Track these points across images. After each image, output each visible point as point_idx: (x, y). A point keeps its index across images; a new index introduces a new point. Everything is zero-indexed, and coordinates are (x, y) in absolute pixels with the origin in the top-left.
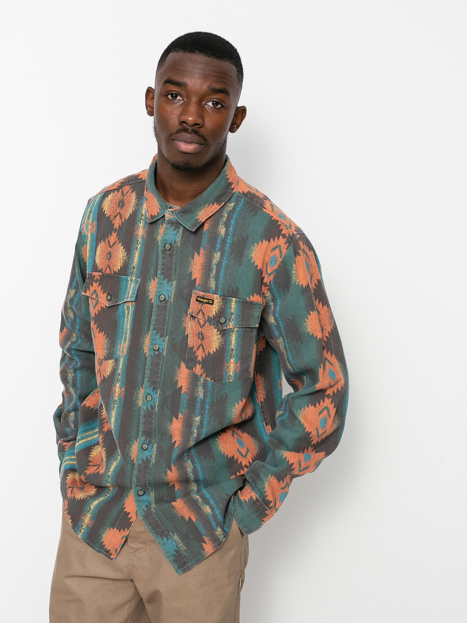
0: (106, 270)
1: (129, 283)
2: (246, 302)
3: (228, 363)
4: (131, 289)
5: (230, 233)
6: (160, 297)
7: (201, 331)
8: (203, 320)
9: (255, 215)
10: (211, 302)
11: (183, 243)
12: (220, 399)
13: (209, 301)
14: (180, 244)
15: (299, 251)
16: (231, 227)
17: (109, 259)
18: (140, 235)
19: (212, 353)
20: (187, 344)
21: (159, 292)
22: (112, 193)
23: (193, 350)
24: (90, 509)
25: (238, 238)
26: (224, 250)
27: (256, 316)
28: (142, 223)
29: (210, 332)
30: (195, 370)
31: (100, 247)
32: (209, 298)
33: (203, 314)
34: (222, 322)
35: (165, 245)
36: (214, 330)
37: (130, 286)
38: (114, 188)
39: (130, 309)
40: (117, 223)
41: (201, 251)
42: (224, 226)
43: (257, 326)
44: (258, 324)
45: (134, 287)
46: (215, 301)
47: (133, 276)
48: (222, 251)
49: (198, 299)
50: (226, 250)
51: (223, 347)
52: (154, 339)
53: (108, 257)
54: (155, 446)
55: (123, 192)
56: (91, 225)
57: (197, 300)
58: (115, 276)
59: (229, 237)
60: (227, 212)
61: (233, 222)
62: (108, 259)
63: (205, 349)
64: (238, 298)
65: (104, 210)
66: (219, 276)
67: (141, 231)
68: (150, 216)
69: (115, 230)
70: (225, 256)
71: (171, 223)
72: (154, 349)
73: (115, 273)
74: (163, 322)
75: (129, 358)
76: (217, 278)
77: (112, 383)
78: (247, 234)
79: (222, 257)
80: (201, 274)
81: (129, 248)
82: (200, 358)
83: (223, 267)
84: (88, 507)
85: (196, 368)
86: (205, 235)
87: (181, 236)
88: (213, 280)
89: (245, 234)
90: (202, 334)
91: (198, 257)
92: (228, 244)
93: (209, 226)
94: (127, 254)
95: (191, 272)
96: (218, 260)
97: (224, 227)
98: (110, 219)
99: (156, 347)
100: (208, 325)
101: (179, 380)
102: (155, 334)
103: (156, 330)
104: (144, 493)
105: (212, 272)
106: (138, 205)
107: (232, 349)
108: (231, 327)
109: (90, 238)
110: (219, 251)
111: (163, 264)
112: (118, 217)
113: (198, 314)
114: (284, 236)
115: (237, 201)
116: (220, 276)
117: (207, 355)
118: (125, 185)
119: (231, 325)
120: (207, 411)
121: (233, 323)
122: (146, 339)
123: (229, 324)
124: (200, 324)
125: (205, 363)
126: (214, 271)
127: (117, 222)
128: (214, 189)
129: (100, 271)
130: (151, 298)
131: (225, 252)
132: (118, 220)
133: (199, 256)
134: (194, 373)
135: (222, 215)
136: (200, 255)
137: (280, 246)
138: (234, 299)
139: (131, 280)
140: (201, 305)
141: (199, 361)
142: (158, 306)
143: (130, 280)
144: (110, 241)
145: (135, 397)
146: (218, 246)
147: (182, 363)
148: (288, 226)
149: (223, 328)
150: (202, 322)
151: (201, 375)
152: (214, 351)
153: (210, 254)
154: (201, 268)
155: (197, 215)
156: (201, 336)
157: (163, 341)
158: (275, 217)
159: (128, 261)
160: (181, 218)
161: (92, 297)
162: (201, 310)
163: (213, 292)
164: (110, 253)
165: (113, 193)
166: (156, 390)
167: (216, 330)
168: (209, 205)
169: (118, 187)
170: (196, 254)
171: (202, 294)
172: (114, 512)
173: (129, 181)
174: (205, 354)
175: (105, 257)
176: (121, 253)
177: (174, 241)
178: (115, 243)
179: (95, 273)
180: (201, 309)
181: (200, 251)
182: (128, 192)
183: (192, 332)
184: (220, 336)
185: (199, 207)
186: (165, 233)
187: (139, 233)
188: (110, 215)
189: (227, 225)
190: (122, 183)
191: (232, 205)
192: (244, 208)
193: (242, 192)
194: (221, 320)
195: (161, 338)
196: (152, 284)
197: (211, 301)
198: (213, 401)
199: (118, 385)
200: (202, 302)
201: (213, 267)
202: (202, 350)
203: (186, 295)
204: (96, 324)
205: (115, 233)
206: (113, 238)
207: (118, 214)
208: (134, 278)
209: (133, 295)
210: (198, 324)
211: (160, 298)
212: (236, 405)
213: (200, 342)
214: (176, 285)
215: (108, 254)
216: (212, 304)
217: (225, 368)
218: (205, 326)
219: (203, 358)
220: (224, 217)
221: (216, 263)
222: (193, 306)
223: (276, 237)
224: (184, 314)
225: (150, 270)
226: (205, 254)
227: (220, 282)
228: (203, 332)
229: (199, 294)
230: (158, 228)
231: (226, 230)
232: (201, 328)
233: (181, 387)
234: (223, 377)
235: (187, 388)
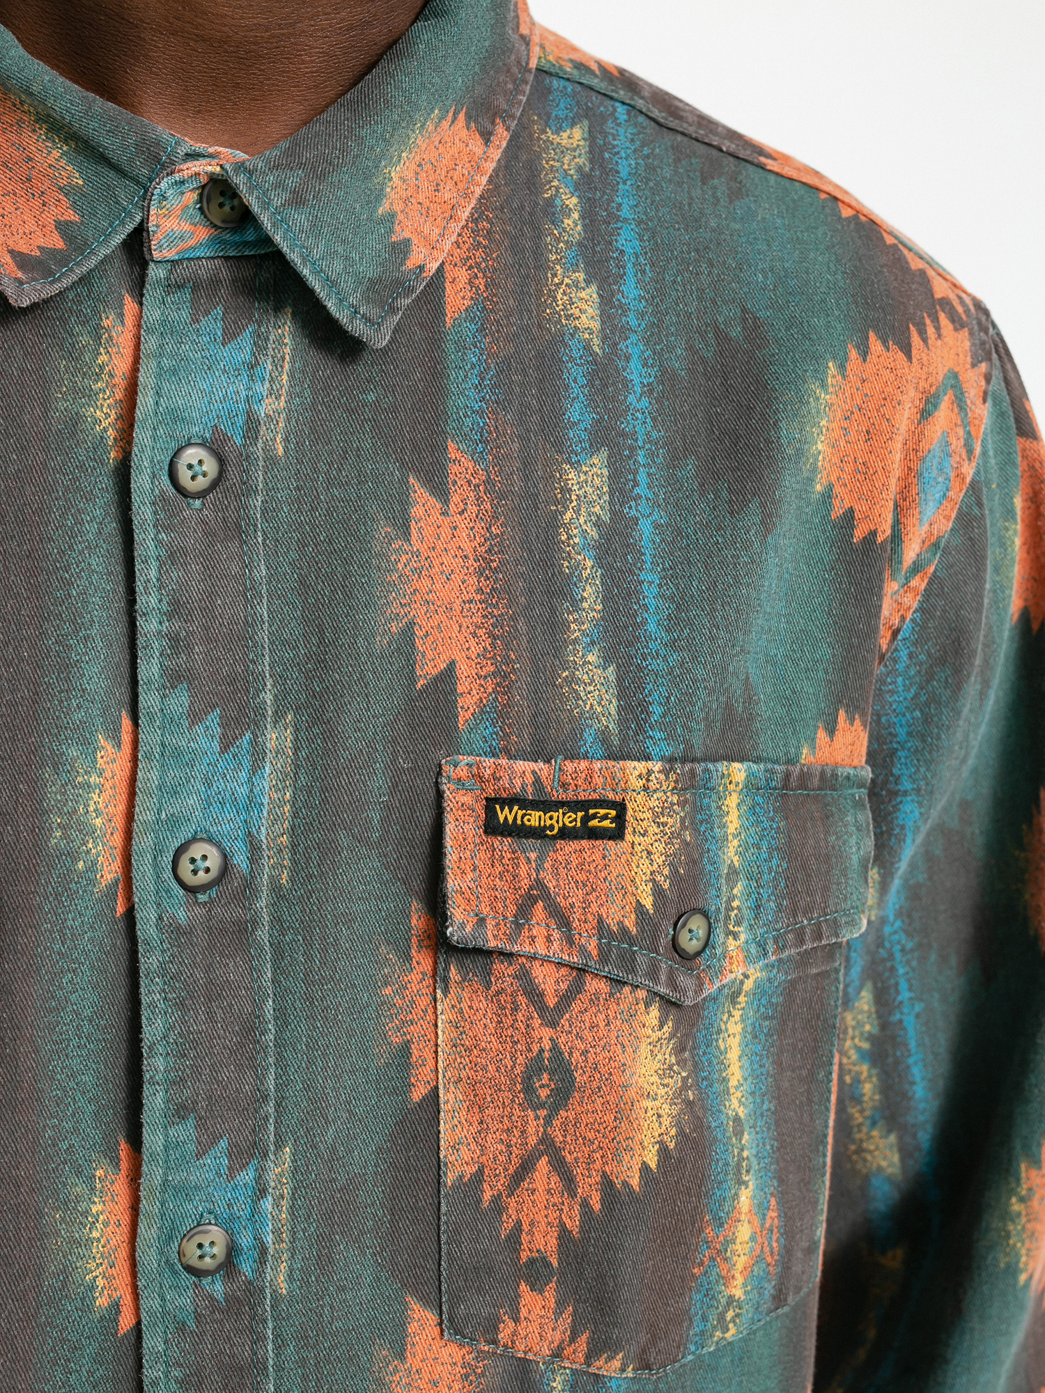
2: (802, 781)
5: (633, 322)
6: (181, 859)
7: (555, 1048)
8: (561, 965)
9: (735, 193)
10: (605, 817)
11: (309, 425)
13: (586, 819)
14: (286, 440)
16: (629, 280)
19: (635, 1182)
20: (435, 1167)
21: (174, 822)
23: (479, 1201)
25: (690, 348)
26: (623, 434)
29: (613, 1035)
30: (515, 1333)
32: (582, 796)
33: (560, 916)
34: (692, 948)
35: (178, 454)
36: (643, 1018)
41: (454, 468)
42: (581, 276)
46: (639, 809)
49: (505, 815)
50: (634, 437)
57: (493, 828)
59: (634, 347)
60: (570, 182)
61: (628, 241)
63: (580, 1172)
64: (757, 762)
66: (637, 626)
70: (642, 477)
71: (195, 288)
74: (241, 1045)
76: (618, 641)
79: (620, 486)
80: (481, 632)
82: (541, 1243)
83: (648, 558)
85: (516, 1320)
86: (461, 347)
87: (291, 377)
88: (591, 658)
89: (732, 312)
90: (560, 1068)
91: (436, 514)
92: (638, 389)
93: (480, 282)
95: (408, 633)
96: (597, 509)
97: (588, 282)
100: (603, 986)
102: (191, 1148)
103: (191, 1122)
105: (576, 605)
107: (737, 1119)
108: (735, 973)
110: (594, 447)
111: (174, 603)
113: (515, 926)
115: (593, 118)
116: (644, 622)
117: (597, 1207)
119: (735, 955)
121: (743, 937)
122: (95, 1209)
124: (541, 995)
125: (582, 1266)
126: (590, 595)
130: (115, 878)
131: (632, 449)
133: (446, 502)
134: (507, 1357)
135: (550, 203)
136: (455, 499)
137: (955, 376)
138: (739, 771)
140: (533, 856)
141: (532, 1261)
142: (179, 933)
146: (578, 413)
147: (416, 1310)
150: (549, 981)
151: (557, 1354)
152: (645, 1167)
153: (526, 478)
154: (480, 591)
156: (550, 1083)
157: (262, 1190)
162: (536, 895)
163: (607, 746)
167: (655, 1012)
170: (419, 491)
171: (521, 772)
174: (585, 1204)
177: (240, 421)
180: (539, 884)
181: (444, 467)
183: (467, 1073)
186: (166, 362)
189: (597, 262)
191: (575, 138)
194: (682, 939)
195: (244, 1166)
196: (108, 774)
197: (602, 812)
200: (537, 833)
201: (578, 567)
202: (555, 1178)
210: (522, 1000)
211: (185, 868)
213: (531, 1130)
214: (296, 750)
216: (618, 834)
217: (701, 1263)
218: (576, 1007)
219: (564, 1233)
220: (567, 212)
221: (593, 533)
222: (470, 875)
223: (928, 321)
224: (383, 949)
225: (66, 668)
226: (488, 481)
227: (657, 665)
228: (571, 1054)
229: (505, 782)
230: (84, 339)
231: (607, 302)
232: (553, 1024)
234: (691, 1322)
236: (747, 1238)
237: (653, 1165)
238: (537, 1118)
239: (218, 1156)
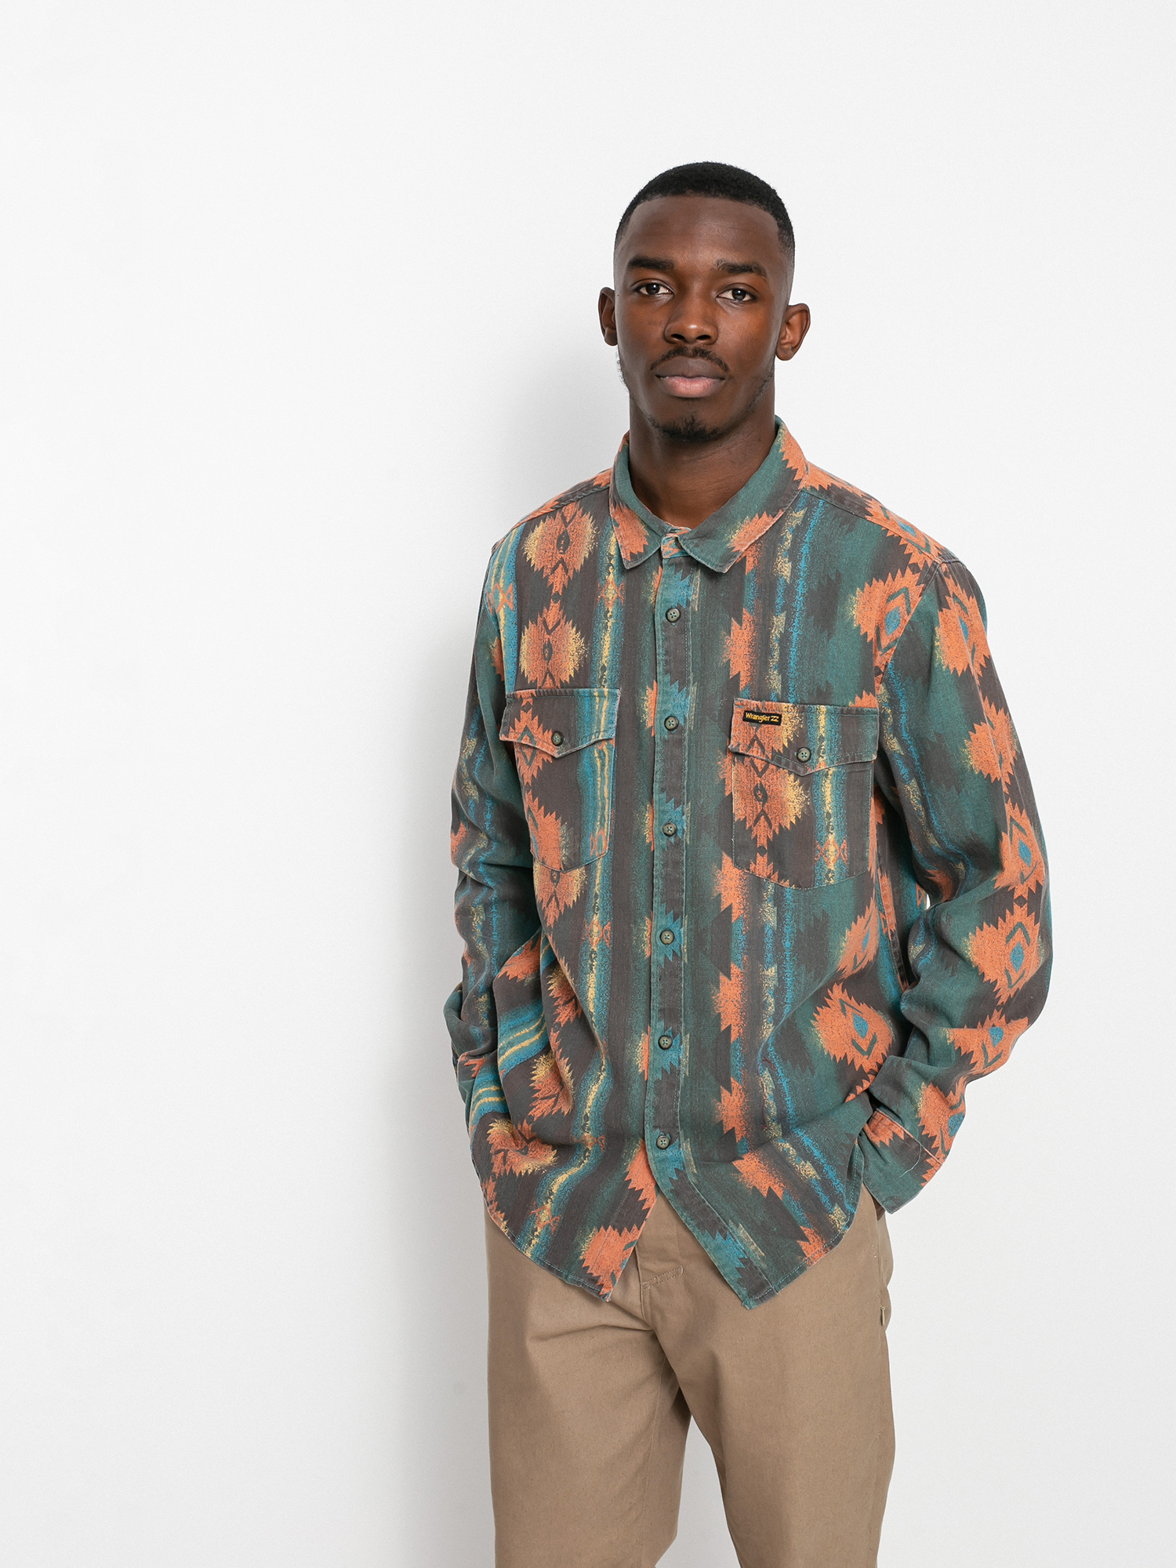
0: (544, 681)
1: (597, 701)
2: (849, 711)
3: (822, 844)
4: (604, 714)
5: (802, 574)
6: (667, 722)
7: (761, 784)
8: (762, 760)
9: (850, 530)
10: (775, 718)
11: (706, 602)
12: (812, 923)
13: (770, 719)
14: (698, 606)
15: (947, 598)
16: (803, 561)
17: (549, 658)
18: (610, 598)
19: (788, 827)
20: (732, 815)
21: (665, 711)
22: (542, 523)
23: (745, 827)
24: (551, 1193)
25: (819, 582)
26: (793, 607)
27: (870, 737)
28: (611, 575)
29: (779, 782)
30: (755, 868)
31: (526, 637)
32: (770, 712)
33: (762, 746)
34: (804, 759)
35: (668, 611)
36: (788, 778)
37: (601, 707)
38: (545, 512)
39: (605, 755)
40: (558, 581)
41: (744, 616)
42: (787, 559)
43: (875, 757)
44: (876, 753)
45: (610, 708)
46: (785, 716)
47: (604, 686)
48: (788, 608)
49: (748, 715)
50: (796, 608)
51: (810, 812)
52: (664, 812)
53: (547, 655)
54: (686, 1039)
55: (564, 518)
56: (503, 592)
57: (745, 719)
58: (565, 691)
59: (801, 582)
60: (791, 530)
61: (805, 549)
62: (545, 659)
63: (773, 822)
64: (831, 705)
65: (528, 559)
66: (788, 664)
67: (611, 590)
68: (629, 555)
69: (557, 597)
70: (796, 620)
71: (676, 565)
72: (665, 834)
73: (563, 685)
74: (678, 773)
75: (614, 859)
76: (783, 668)
77: (583, 917)
78: (837, 571)
79: (789, 622)
80: (748, 663)
81: (588, 631)
82: (762, 842)
83: (794, 644)
84: (545, 1190)
85: (756, 864)
86: (749, 581)
87: (700, 589)
88: (775, 672)
89: (833, 571)
90: (763, 789)
91: (738, 629)
92: (800, 594)
93: (756, 562)
94: (586, 643)
95: (728, 663)
96: (781, 629)
97: (789, 562)
98: (544, 576)
99: (671, 829)
100: (774, 767)
101: (724, 894)
102: (665, 800)
103: (665, 793)
104: (670, 1144)
105: (772, 657)
106: (600, 539)
107: (828, 813)
108: (823, 767)
109: (505, 620)
110: (783, 611)
111: (666, 651)
112: (560, 569)
113: (749, 747)
114: (915, 568)
115: (810, 507)
116: (790, 663)
117: (778, 833)
118: (567, 502)
119: (822, 763)
120: (788, 954)
121: (825, 758)
122: (647, 815)
123: (817, 761)
124: (757, 768)
125: (776, 850)
126: (776, 654)
127: (559, 579)
128: (761, 485)
129: (533, 686)
130: (650, 725)
131: (795, 612)
132: (560, 575)
133: (741, 626)
134: (753, 874)
135: (783, 537)
136: (744, 625)
137: (907, 589)
138: (823, 708)
139: (601, 695)
140: (755, 728)
141: (760, 847)
142: (665, 742)
143: (599, 696)
144: (548, 620)
145: (636, 940)
146: (779, 601)
147: (725, 856)
148: (923, 546)
149: (806, 770)
150: (759, 764)
151: (769, 877)
152: (791, 823)
153: (763, 620)
154: (749, 652)
155: (729, 541)
156: (761, 794)
157: (683, 814)
158: (893, 531)
159: (591, 656)
160: (697, 550)
161: (523, 742)
162: (754, 739)
163: (778, 697)
164: (549, 646)
165: (544, 521)
166: (680, 918)
167: (792, 776)
168: (752, 519)
169: (552, 508)
170: (734, 622)
171: (754, 704)
172: (607, 1192)
173: (574, 495)
174: (774, 831)
175: (540, 656)
176: (572, 641)
177: (685, 602)
178: (558, 623)
179: (521, 691)
180: (756, 736)
181: (742, 616)
182: (574, 516)
183: (739, 788)
184: (800, 790)
185: (731, 523)
186: (665, 586)
187: (608, 596)
188: (543, 567)
189: (793, 555)
190: (560, 500)
191: (801, 514)
192: (825, 518)
193: (817, 488)
194: (800, 756)
195: (678, 806)
196: (649, 697)
198: (799, 931)
199: (596, 919)
200: (757, 721)
201: (774, 646)
202: (766, 823)
203: (720, 710)
204: (537, 799)
205: (556, 602)
206: (553, 613)
207: (559, 562)
208: (606, 690)
209: (610, 726)
210: (752, 769)
211: (668, 724)
212: (847, 932)
213: (759, 807)
214: (698, 693)
215: (545, 648)
216: (779, 723)
217: (818, 857)
218: (767, 772)
219: (768, 839)
220: (787, 540)
221: (779, 636)
222: (737, 732)
223: (899, 571)
224: (718, 751)
225: (641, 668)
226: (753, 620)
227: (792, 675)
228: (765, 785)
229: (748, 706)
230: (649, 578)
231: (794, 568)
232: (761, 777)
233: (730, 908)
234: (815, 876)
235: (743, 909)
236: (833, 850)
237: (794, 822)
238: (760, 804)
239: (671, 804)
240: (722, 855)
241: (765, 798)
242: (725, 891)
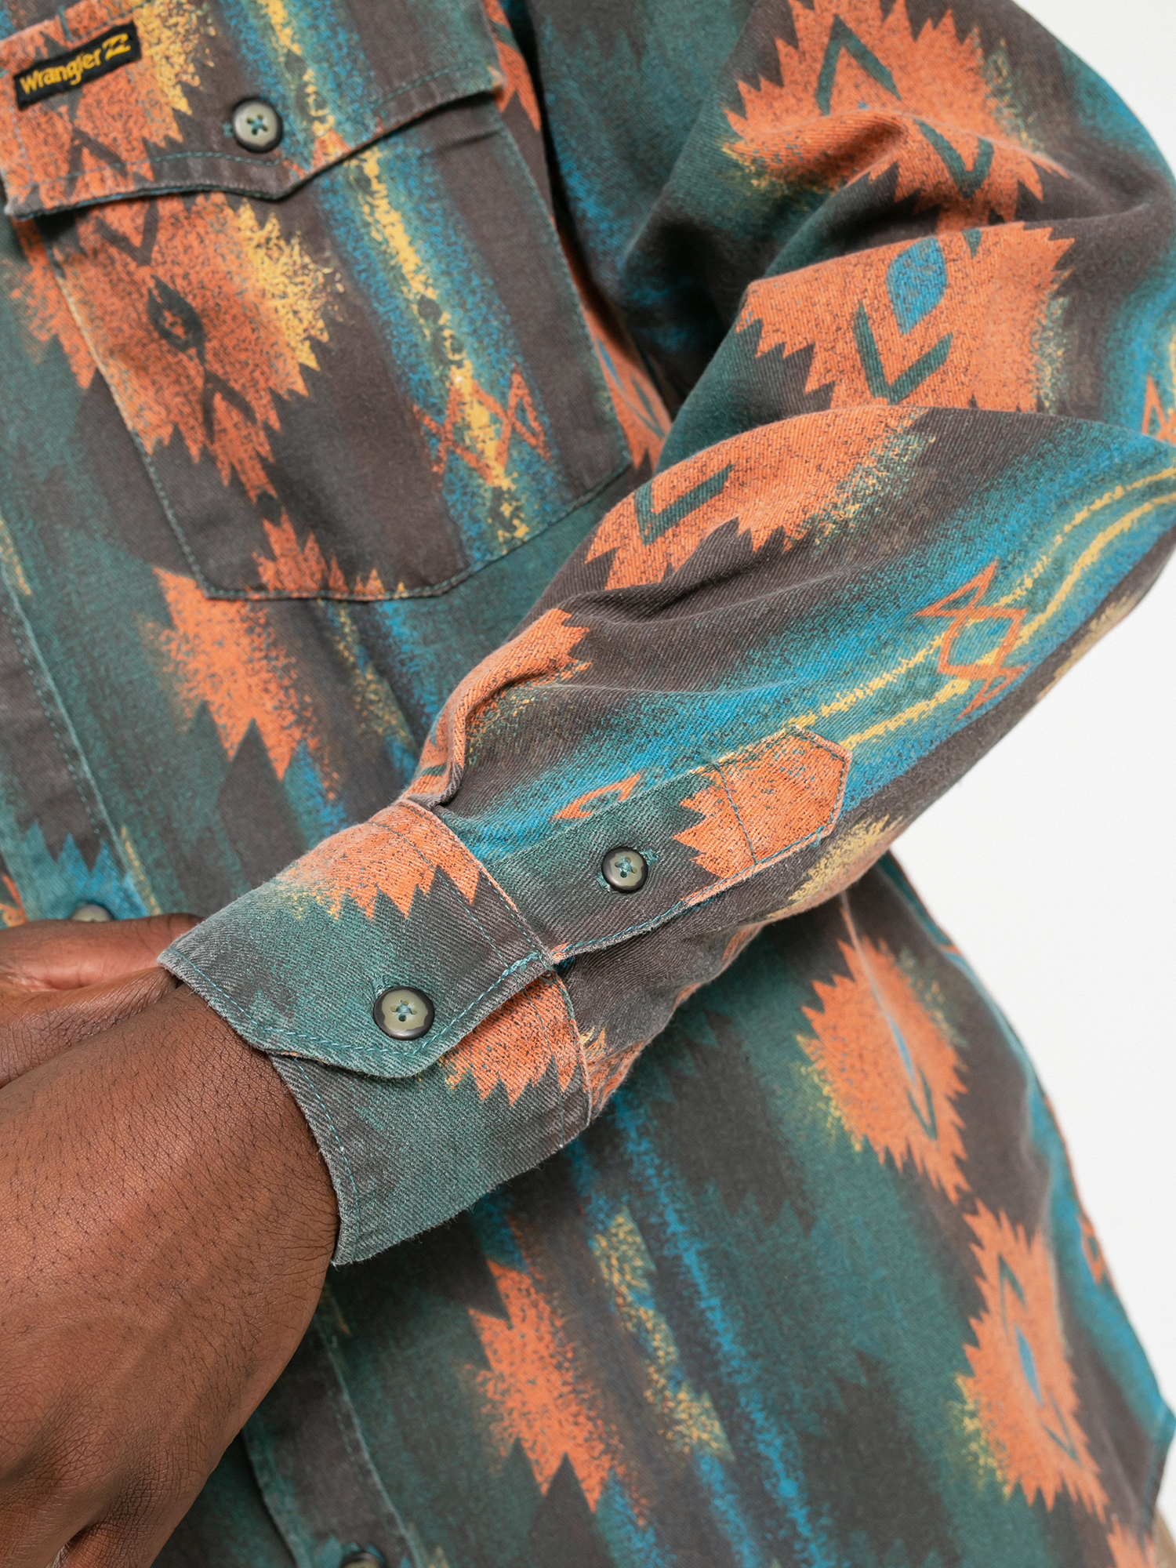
3: (440, 412)
7: (159, 284)
8: (128, 200)
10: (118, 44)
13: (102, 56)
19: (302, 388)
20: (129, 440)
23: (188, 458)
29: (210, 250)
30: (276, 574)
32: (95, 34)
33: (109, 156)
34: (264, 139)
36: (237, 223)
46: (147, 22)
49: (29, 84)
51: (354, 311)
57: (23, 100)
63: (250, 397)
82: (255, 480)
85: (275, 559)
90: (174, 303)
100: (177, 209)
108: (337, 150)
113: (72, 181)
117: (278, 425)
119: (328, 134)
121: (331, 120)
123: (311, 138)
124: (126, 239)
125: (302, 489)
134: (278, 598)
140: (63, 109)
141: (260, 499)
147: (169, 578)
149: (284, 173)
151: (323, 585)
152: (306, 370)
156: (179, 321)
162: (81, 142)
166: (105, 852)
167: (247, 214)
171: (33, 36)
180: (77, 133)
184: (294, 253)
194: (243, 131)
197: (113, 40)
200: (63, 87)
202: (235, 412)
210: (113, 252)
213: (192, 373)
216: (135, 55)
217: (439, 460)
218: (162, 236)
219: (264, 463)
222: (17, 153)
228: (173, 282)
229: (20, 55)
232: (145, 261)
233: (253, 740)
234: (457, 529)
235: (298, 723)
236: (485, 419)
237: (314, 364)
238: (191, 358)
240: (155, 579)
241: (194, 323)
242: (215, 689)
